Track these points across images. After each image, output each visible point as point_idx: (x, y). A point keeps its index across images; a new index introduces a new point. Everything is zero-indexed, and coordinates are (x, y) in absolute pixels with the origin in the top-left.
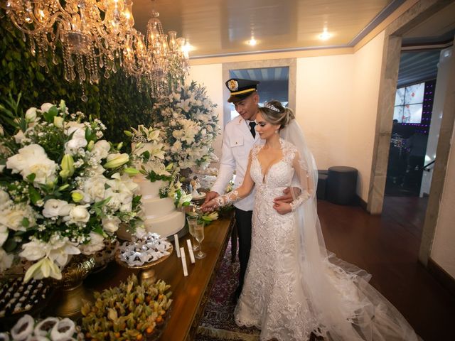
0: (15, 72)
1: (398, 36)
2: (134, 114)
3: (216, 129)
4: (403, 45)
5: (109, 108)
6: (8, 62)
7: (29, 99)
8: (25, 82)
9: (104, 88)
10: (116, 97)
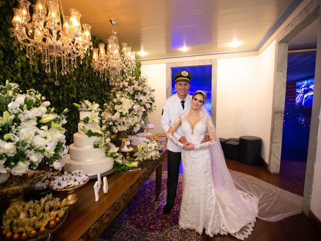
0: (22, 68)
1: (285, 42)
2: (101, 95)
3: (153, 106)
4: (289, 50)
5: (83, 91)
6: (18, 62)
7: (29, 84)
8: (28, 74)
9: (81, 79)
10: (89, 84)
